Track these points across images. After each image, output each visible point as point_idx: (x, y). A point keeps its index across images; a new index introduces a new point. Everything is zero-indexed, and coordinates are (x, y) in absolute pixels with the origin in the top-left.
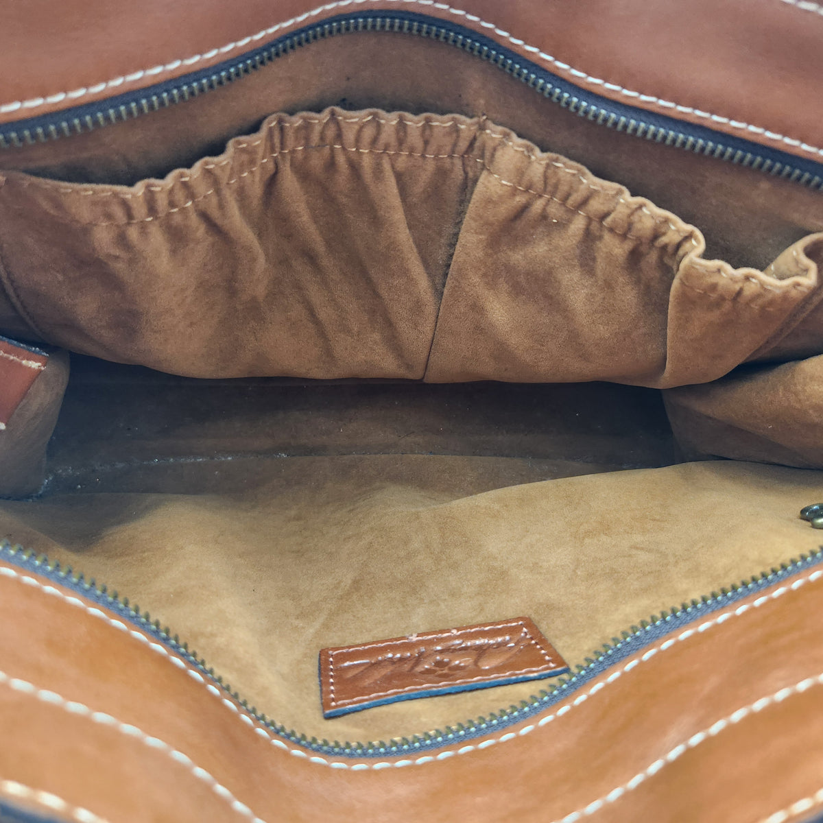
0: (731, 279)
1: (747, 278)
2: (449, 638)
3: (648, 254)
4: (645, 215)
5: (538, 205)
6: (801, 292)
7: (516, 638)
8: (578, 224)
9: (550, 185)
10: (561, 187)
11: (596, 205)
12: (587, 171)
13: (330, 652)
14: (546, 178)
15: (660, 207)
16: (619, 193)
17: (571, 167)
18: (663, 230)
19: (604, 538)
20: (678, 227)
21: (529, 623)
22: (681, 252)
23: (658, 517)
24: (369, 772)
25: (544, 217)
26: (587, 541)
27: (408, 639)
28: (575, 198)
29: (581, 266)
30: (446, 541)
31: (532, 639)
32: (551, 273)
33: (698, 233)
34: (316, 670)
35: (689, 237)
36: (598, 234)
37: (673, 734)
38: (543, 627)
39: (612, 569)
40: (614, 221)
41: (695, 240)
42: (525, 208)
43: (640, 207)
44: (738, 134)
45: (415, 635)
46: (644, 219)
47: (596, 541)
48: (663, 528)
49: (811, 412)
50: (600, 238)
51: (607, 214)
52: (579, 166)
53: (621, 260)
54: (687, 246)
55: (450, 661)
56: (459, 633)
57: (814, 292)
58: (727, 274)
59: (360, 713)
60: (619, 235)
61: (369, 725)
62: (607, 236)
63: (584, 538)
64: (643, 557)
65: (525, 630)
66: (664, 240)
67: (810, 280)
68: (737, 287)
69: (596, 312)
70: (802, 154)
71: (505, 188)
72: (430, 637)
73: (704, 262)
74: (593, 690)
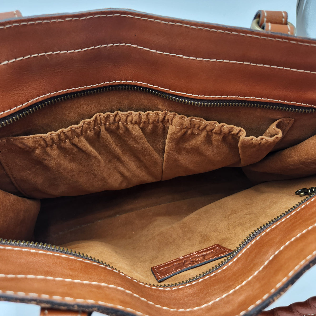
0: (257, 141)
1: (261, 139)
2: (194, 255)
3: (228, 136)
4: (225, 128)
5: (190, 131)
6: (278, 139)
7: (215, 250)
8: (204, 134)
9: (192, 125)
10: (196, 125)
11: (208, 128)
12: (203, 119)
13: (155, 268)
14: (191, 124)
15: (229, 125)
16: (215, 123)
17: (198, 119)
18: (232, 130)
19: (235, 215)
20: (236, 129)
21: (218, 245)
22: (239, 135)
23: (250, 203)
24: (178, 289)
25: (192, 133)
26: (230, 217)
27: (180, 258)
28: (201, 127)
29: (208, 143)
30: (184, 232)
31: (220, 249)
32: (199, 147)
33: (243, 129)
34: (151, 273)
35: (240, 131)
36: (211, 134)
37: (270, 253)
38: (223, 245)
39: (240, 223)
40: (215, 131)
41: (242, 131)
42: (186, 133)
43: (223, 126)
44: (248, 100)
45: (182, 257)
46: (225, 129)
47: (232, 216)
48: (253, 206)
49: (290, 166)
50: (212, 135)
51: (213, 129)
52: (200, 118)
53: (220, 140)
54: (240, 134)
55: (195, 260)
56: (196, 253)
57: (283, 138)
58: (255, 139)
59: (170, 278)
60: (218, 134)
61: (174, 281)
62: (214, 135)
63: (228, 217)
64: (249, 217)
65: (217, 247)
66: (233, 133)
67: (280, 135)
68: (259, 142)
69: (215, 154)
70: (268, 102)
71: (178, 129)
72: (187, 256)
73: (247, 138)
74: (243, 252)
